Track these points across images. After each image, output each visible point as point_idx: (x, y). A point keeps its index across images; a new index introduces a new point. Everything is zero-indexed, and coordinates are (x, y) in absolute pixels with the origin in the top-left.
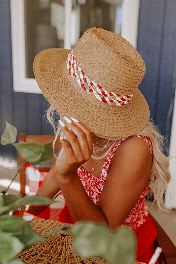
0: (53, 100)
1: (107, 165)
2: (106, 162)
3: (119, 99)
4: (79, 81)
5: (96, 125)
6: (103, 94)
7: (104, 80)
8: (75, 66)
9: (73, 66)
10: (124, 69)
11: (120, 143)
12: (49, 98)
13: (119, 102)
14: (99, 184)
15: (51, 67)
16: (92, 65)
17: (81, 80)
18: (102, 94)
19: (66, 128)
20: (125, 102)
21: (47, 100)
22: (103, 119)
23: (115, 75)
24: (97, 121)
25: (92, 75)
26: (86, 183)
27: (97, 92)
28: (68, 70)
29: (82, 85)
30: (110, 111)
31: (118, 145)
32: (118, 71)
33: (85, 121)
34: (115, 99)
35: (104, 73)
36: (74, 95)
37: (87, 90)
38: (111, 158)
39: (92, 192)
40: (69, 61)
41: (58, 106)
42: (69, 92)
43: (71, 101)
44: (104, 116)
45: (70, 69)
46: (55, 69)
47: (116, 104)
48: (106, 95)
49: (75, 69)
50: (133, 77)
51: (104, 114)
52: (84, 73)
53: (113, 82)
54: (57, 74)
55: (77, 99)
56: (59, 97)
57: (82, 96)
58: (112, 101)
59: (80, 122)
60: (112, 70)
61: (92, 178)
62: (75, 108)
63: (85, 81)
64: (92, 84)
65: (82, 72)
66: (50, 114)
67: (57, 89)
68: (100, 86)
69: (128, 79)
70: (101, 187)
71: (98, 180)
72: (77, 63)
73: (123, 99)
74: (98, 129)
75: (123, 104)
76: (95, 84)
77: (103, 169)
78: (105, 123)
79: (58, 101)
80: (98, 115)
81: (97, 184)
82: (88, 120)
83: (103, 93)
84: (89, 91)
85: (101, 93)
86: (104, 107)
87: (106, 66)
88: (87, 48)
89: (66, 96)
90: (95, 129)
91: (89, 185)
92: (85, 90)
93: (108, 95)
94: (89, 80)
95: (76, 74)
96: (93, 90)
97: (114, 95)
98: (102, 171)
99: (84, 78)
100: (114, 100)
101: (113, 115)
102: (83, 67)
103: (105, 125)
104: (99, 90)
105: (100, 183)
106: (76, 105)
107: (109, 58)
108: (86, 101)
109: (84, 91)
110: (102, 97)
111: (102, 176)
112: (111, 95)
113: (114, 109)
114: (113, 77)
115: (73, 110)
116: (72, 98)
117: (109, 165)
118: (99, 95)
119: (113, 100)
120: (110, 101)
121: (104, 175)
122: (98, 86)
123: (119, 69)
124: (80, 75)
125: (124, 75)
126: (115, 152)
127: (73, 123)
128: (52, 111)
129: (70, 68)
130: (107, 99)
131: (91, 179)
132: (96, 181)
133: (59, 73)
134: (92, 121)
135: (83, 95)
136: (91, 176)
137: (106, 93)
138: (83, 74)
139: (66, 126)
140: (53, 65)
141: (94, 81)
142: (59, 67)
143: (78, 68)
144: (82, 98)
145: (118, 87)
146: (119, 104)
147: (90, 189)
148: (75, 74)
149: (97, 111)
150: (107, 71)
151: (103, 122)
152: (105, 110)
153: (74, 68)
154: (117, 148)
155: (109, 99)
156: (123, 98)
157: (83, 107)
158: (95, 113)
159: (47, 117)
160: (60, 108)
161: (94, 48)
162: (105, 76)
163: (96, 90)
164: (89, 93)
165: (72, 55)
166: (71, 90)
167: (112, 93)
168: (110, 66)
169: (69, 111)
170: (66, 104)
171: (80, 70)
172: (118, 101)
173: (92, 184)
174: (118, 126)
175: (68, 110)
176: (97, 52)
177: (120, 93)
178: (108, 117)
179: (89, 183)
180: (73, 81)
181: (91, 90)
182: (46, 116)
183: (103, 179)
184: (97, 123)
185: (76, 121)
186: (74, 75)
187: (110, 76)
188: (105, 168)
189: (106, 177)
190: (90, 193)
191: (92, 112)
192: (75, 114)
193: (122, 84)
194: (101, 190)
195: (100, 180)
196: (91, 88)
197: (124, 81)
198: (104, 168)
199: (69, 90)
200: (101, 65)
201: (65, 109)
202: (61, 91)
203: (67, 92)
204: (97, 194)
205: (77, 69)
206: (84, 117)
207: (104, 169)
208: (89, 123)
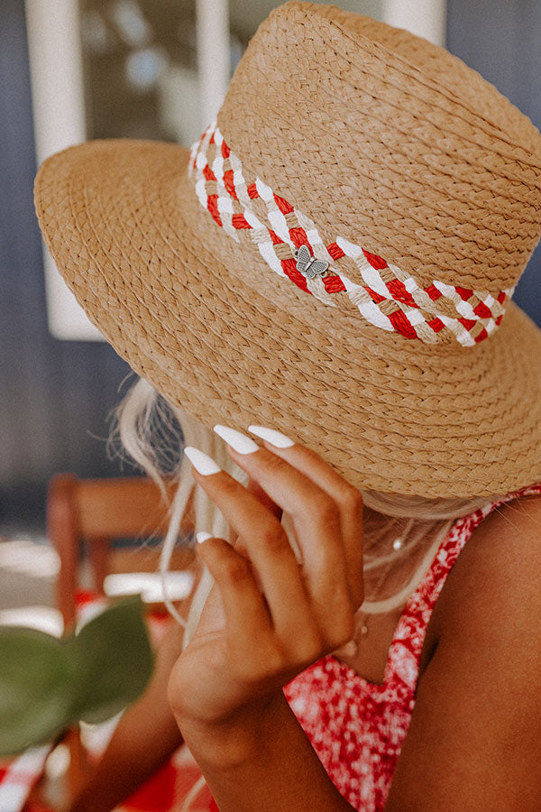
0: (157, 357)
1: (413, 630)
2: (410, 614)
3: (466, 309)
4: (267, 250)
5: (387, 448)
6: (396, 296)
7: (396, 224)
8: (239, 180)
9: (227, 185)
10: (492, 156)
11: (472, 529)
12: (134, 347)
13: (469, 324)
14: (381, 713)
15: (123, 203)
16: (326, 158)
17: (277, 240)
18: (389, 296)
19: (225, 481)
20: (490, 326)
21: (124, 358)
22: (409, 418)
23: (450, 191)
24: (386, 428)
25: (332, 208)
26: (323, 704)
27: (367, 288)
28: (205, 204)
29: (288, 265)
30: (428, 376)
31: (463, 536)
32: (464, 167)
33: (329, 440)
34: (452, 313)
35: (397, 185)
36: (251, 317)
37: (316, 285)
38: (433, 598)
39: (350, 747)
40: (201, 165)
41: (185, 385)
42: (228, 307)
43: (245, 350)
44: (410, 402)
45: (212, 201)
46: (142, 210)
47: (455, 337)
48: (408, 299)
49: (242, 193)
50: (529, 196)
51: (409, 389)
52: (293, 204)
53: (442, 228)
54: (152, 231)
55: (274, 334)
56: (181, 338)
57: (290, 318)
58: (437, 325)
59: (300, 446)
60: (435, 164)
61: (350, 684)
62: (267, 379)
63: (298, 244)
64: (336, 252)
65: (278, 199)
66: (137, 423)
67: (168, 297)
68: (377, 258)
69: (509, 206)
70: (395, 727)
71: (379, 697)
72: (249, 167)
73: (482, 311)
74: (399, 470)
75: (482, 336)
76: (352, 251)
77: (398, 646)
78: (424, 435)
79: (179, 356)
80: (381, 398)
81: (374, 713)
82: (344, 430)
83: (396, 288)
84: (327, 290)
85: (383, 291)
86: (401, 357)
87: (405, 149)
88: (288, 86)
89: (215, 328)
90: (384, 474)
91: (337, 714)
92: (302, 285)
93: (421, 297)
94: (321, 234)
95: (250, 217)
96: (343, 279)
97: (447, 290)
98: (394, 656)
99: (291, 231)
100: (449, 316)
101: (446, 389)
102: (282, 176)
103: (426, 445)
104: (373, 278)
105: (388, 709)
106: (272, 366)
107: (414, 106)
108: (313, 339)
109: (299, 292)
110: (392, 309)
111: (396, 678)
112: (434, 294)
113: (445, 362)
114: (444, 204)
115: (259, 392)
116: (244, 332)
117: (426, 630)
118: (378, 299)
119: (445, 320)
120: (431, 324)
121: (401, 673)
122: (368, 255)
123: (470, 158)
124: (270, 216)
125: (493, 187)
126: (449, 571)
127: (265, 453)
128: (142, 410)
129: (215, 197)
130: (415, 318)
131: (345, 688)
132: (369, 699)
133: (164, 225)
134: (365, 435)
135: (295, 311)
136: (343, 673)
137: (411, 285)
138: (285, 213)
139: (223, 472)
140: (127, 195)
141: (345, 235)
142: (156, 204)
143: (254, 186)
144: (292, 329)
145: (464, 252)
146: (466, 338)
147: (343, 730)
148: (241, 217)
149: (374, 379)
150: (409, 172)
151: (416, 431)
152: (409, 373)
153: (232, 190)
154: (458, 549)
155: (425, 314)
156: (481, 304)
157: (308, 370)
158: (368, 392)
159: (120, 441)
160: (194, 390)
161: (327, 75)
162: (401, 200)
163: (357, 278)
164: (327, 299)
165: (212, 141)
166: (237, 298)
167: (439, 285)
168: (423, 149)
169: (243, 400)
170: (221, 368)
171: (265, 192)
172: (462, 320)
173: (348, 709)
174: (482, 441)
175: (236, 397)
176: (349, 89)
177: (472, 280)
178: (428, 404)
179: (335, 701)
180: (237, 251)
181: (333, 284)
182: (118, 435)
183: (400, 694)
184: (387, 441)
185: (279, 442)
186: (239, 222)
187: (426, 200)
188: (407, 643)
189: (412, 686)
190: (343, 748)
191: (353, 390)
192: (276, 411)
193: (485, 232)
194: (395, 740)
195: (389, 696)
196: (336, 270)
197: (494, 217)
198: (399, 641)
199: (223, 294)
200: (376, 146)
201: (224, 393)
202: (187, 306)
203: (220, 307)
204: (376, 758)
205: (253, 193)
206: (322, 423)
207: (402, 650)
208: (350, 446)
